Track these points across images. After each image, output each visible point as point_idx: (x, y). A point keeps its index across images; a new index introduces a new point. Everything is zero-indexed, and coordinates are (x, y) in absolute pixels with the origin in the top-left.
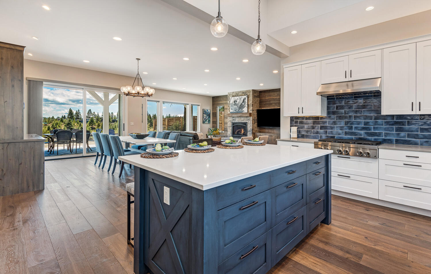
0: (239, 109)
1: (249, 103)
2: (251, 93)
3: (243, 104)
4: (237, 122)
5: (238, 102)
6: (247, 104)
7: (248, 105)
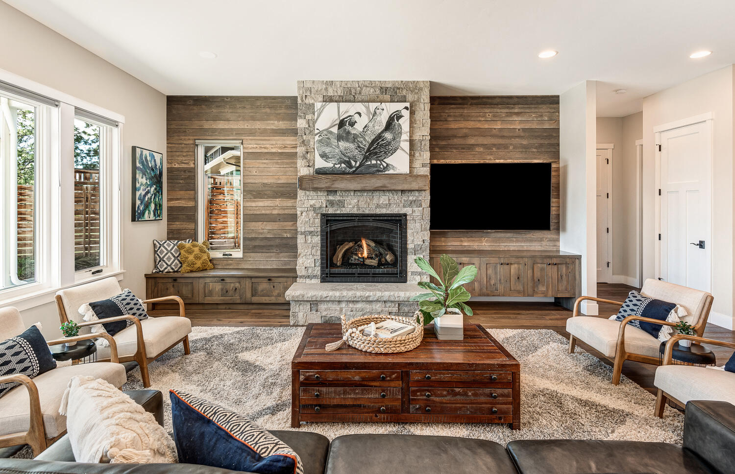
0: (366, 158)
1: (417, 137)
2: (425, 97)
3: (388, 136)
4: (355, 211)
5: (359, 127)
6: (405, 137)
7: (412, 142)
